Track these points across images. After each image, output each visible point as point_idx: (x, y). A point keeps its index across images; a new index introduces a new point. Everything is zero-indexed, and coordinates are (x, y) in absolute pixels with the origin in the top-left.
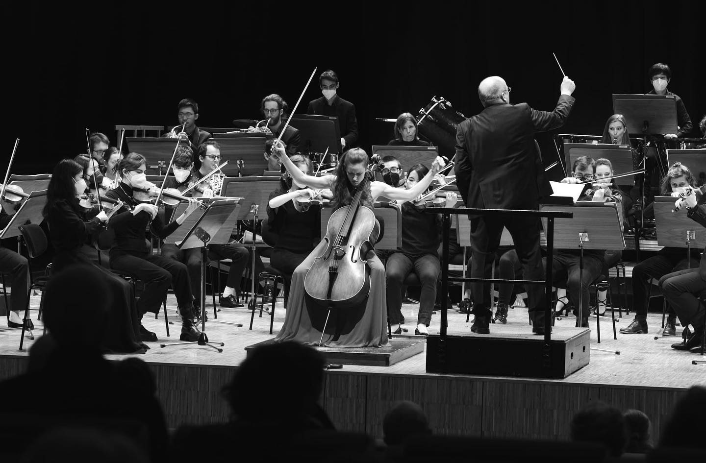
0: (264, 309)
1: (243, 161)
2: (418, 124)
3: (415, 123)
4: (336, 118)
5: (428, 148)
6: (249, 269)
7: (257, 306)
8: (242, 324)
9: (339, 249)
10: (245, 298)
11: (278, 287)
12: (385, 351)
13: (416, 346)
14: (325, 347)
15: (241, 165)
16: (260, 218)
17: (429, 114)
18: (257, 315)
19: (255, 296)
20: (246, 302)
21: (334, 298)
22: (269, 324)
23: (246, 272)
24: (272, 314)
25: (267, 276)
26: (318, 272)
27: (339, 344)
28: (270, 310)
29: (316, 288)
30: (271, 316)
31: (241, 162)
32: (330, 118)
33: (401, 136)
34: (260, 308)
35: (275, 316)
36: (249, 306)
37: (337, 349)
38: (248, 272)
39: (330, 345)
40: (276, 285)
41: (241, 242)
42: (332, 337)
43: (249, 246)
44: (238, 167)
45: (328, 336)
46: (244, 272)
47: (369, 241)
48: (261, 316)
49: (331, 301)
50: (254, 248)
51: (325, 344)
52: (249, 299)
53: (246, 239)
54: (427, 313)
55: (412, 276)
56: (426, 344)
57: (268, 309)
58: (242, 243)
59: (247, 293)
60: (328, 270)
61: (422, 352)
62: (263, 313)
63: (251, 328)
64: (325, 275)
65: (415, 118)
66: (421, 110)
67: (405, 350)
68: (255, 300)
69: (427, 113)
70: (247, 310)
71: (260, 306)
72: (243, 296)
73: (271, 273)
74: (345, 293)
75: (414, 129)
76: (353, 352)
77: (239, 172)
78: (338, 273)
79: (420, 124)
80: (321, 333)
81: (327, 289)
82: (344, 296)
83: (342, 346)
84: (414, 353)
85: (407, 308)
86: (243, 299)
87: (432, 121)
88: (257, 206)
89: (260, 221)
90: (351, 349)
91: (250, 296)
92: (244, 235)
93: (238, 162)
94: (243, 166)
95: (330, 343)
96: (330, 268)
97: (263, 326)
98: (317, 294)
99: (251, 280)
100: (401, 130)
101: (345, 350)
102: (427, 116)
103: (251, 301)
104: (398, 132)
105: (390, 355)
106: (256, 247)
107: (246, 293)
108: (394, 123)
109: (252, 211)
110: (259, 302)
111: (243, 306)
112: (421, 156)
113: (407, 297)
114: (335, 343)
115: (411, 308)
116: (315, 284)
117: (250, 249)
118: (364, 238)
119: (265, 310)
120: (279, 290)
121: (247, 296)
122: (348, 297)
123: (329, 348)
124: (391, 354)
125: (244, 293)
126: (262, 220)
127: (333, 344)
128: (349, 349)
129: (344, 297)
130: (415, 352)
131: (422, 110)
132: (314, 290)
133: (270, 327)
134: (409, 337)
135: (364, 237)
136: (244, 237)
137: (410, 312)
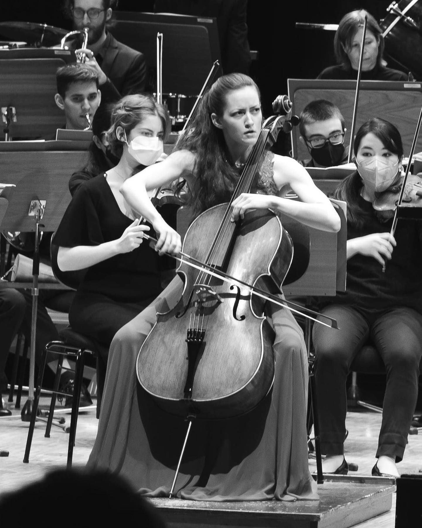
0: (55, 421)
1: (14, 110)
2: (384, 35)
3: (376, 32)
4: (211, 21)
5: (406, 86)
6: (24, 337)
7: (39, 414)
8: (6, 450)
9: (207, 292)
10: (15, 398)
11: (85, 375)
12: (308, 509)
13: (373, 500)
14: (183, 498)
15: (9, 116)
16: (48, 229)
17: (407, 14)
18: (39, 434)
19: (37, 394)
20: (18, 406)
21: (198, 396)
22: (66, 451)
23: (19, 342)
24: (72, 431)
25: (62, 350)
26: (164, 342)
27: (212, 493)
28: (68, 423)
29: (162, 376)
30: (69, 434)
31: (9, 111)
32: (199, 20)
33: (347, 59)
34: (46, 419)
35: (77, 437)
36: (23, 413)
37: (207, 504)
38: (23, 343)
39: (192, 496)
40: (79, 370)
41: (8, 278)
42: (196, 478)
43: (25, 286)
44: (5, 120)
45: (188, 477)
46: (14, 344)
47: (270, 274)
48: (47, 435)
49: (192, 401)
50: (36, 292)
51: (183, 493)
52: (24, 400)
53: (19, 273)
54: (398, 432)
55: (368, 352)
56: (394, 496)
57: (62, 421)
58: (9, 281)
59: (20, 387)
60: (185, 337)
61: (386, 512)
62: (53, 428)
63: (26, 460)
64: (178, 348)
65: (379, 22)
66: (391, 6)
67: (352, 507)
68: (36, 401)
69: (403, 13)
70: (20, 422)
71: (46, 413)
72: (11, 393)
73: (70, 342)
74: (221, 384)
75: (374, 44)
76: (241, 510)
77: (6, 131)
78: (205, 344)
79: (388, 34)
80: (173, 471)
81: (183, 378)
82: (219, 390)
83: (218, 498)
84: (371, 515)
85: (356, 421)
86: (11, 400)
87: (413, 29)
88: (43, 203)
89: (48, 235)
90: (238, 505)
91: (26, 393)
92: (15, 264)
93: (5, 111)
94: (15, 120)
95: (193, 491)
96: (189, 333)
97: (52, 454)
98: (163, 389)
99: (28, 361)
100: (347, 47)
101: (224, 505)
102: (403, 18)
103: (28, 402)
104: (343, 51)
105: (318, 518)
106: (40, 291)
107: (16, 387)
108: (333, 32)
109: (32, 214)
110: (45, 407)
111: (10, 414)
112: (391, 101)
113: (357, 399)
114: (202, 490)
115: (365, 421)
116: (159, 369)
117: (27, 294)
118: (259, 269)
119: (58, 423)
120: (87, 382)
121: (20, 393)
122: (229, 392)
123: (190, 502)
124: (321, 515)
125: (12, 387)
126: (51, 233)
127: (199, 493)
128: (232, 504)
129: (219, 392)
130: (372, 512)
131: (394, 6)
132: (157, 381)
133: (66, 458)
134: (361, 480)
135: (259, 266)
136: (13, 268)
137: (364, 430)
